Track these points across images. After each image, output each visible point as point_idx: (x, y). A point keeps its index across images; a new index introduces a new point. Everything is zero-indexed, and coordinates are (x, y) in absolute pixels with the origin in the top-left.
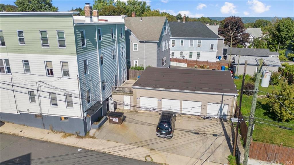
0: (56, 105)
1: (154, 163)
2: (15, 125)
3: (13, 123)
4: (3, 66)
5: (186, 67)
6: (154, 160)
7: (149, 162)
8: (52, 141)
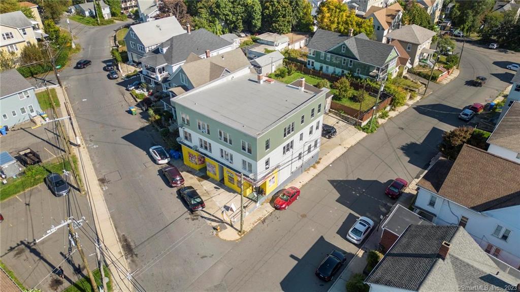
7: (348, 149)
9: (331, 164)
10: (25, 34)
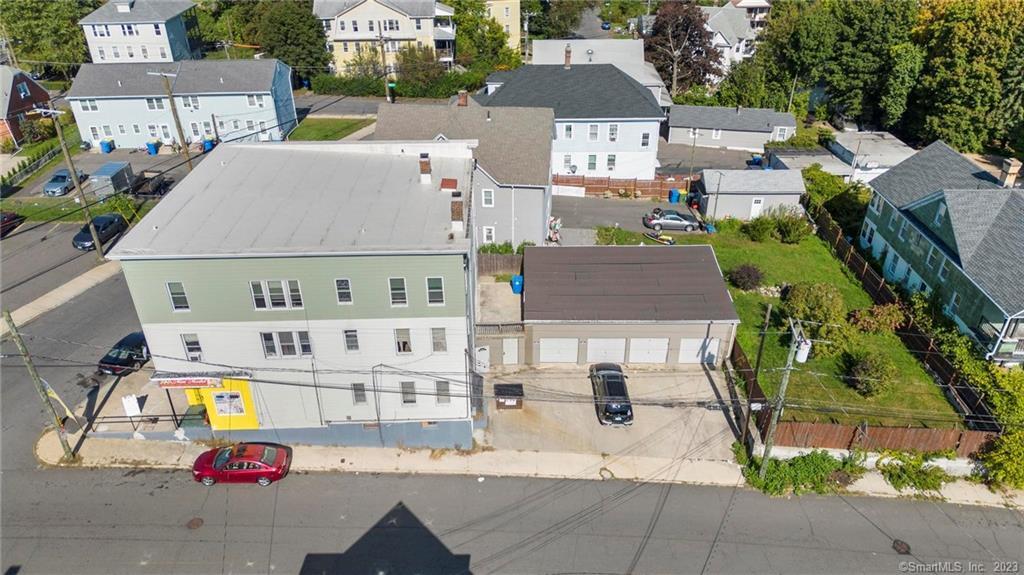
0: (414, 401)
1: (618, 479)
2: (314, 447)
3: (309, 445)
4: (292, 341)
5: (583, 196)
6: (617, 476)
7: (608, 480)
8: (420, 472)
9: (486, 477)
10: (419, 28)
